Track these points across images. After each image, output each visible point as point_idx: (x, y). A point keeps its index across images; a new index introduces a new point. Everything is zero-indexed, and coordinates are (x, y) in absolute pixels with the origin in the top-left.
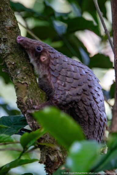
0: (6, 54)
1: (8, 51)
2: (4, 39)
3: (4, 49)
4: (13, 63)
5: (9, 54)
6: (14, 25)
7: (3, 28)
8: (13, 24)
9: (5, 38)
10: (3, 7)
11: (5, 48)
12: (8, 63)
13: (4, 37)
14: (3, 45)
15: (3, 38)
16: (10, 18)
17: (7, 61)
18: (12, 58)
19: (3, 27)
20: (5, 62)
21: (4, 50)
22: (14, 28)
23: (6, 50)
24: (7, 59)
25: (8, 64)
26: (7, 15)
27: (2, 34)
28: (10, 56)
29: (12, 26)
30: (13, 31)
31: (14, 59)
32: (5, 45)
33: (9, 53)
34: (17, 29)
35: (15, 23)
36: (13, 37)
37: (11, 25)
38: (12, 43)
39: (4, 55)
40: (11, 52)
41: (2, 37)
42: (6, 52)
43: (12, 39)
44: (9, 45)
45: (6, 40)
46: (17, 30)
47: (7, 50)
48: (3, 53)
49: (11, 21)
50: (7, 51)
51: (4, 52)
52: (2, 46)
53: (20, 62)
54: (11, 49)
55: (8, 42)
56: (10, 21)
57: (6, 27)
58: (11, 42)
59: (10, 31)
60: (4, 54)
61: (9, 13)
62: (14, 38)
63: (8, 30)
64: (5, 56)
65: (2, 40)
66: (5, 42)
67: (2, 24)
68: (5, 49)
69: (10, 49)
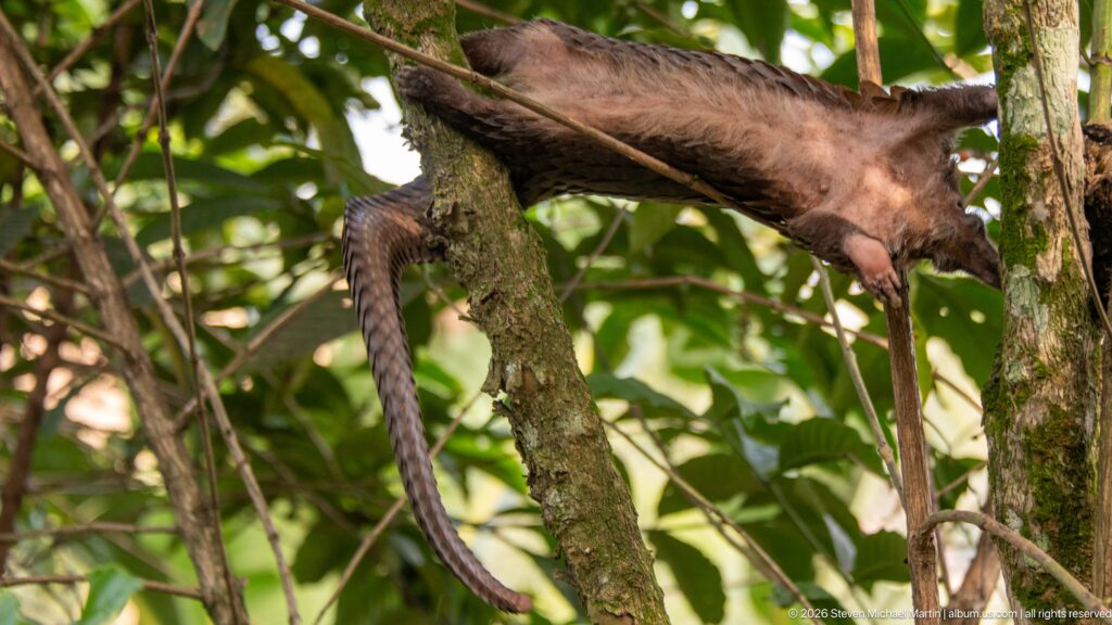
0: (564, 522)
1: (572, 511)
2: (558, 474)
3: (557, 507)
4: (588, 550)
5: (573, 522)
6: (589, 430)
7: (556, 440)
8: (585, 424)
9: (561, 469)
10: (555, 375)
11: (561, 502)
12: (570, 551)
13: (558, 467)
14: (555, 492)
15: (556, 469)
16: (577, 406)
17: (569, 543)
18: (584, 536)
19: (557, 435)
20: (561, 548)
21: (560, 509)
22: (589, 437)
23: (563, 510)
24: (567, 538)
25: (573, 553)
26: (568, 399)
27: (554, 457)
28: (577, 529)
29: (584, 432)
30: (587, 449)
31: (589, 535)
32: (563, 494)
33: (576, 517)
34: (600, 442)
35: (592, 422)
36: (586, 466)
37: (581, 428)
38: (584, 486)
39: (558, 527)
40: (580, 516)
41: (552, 466)
42: (564, 515)
43: (585, 474)
44: (573, 492)
45: (565, 478)
46: (601, 445)
47: (567, 507)
48: (555, 519)
49: (580, 416)
50: (569, 511)
51: (557, 516)
52: (552, 496)
53: (609, 547)
54: (581, 505)
55: (570, 482)
56: (576, 418)
57: (564, 437)
58: (581, 482)
59: (579, 447)
60: (559, 521)
61: (576, 393)
62: (590, 469)
63: (572, 446)
64: (563, 527)
65: (553, 476)
66: (560, 483)
67: (554, 425)
68: (561, 505)
69: (577, 506)
